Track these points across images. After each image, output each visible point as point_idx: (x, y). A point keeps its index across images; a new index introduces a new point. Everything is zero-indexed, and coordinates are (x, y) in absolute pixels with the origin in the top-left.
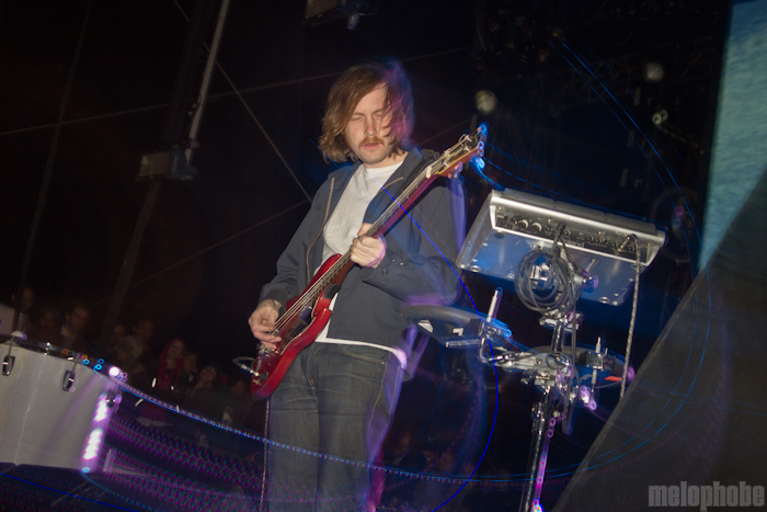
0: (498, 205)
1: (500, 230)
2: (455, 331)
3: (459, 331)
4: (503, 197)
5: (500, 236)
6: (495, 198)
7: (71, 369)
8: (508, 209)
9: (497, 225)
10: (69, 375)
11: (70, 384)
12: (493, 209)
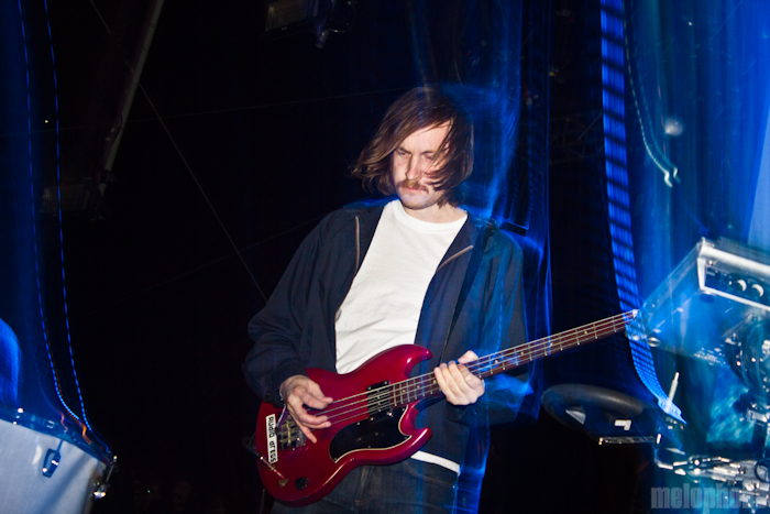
0: (708, 258)
1: (709, 291)
2: (618, 423)
3: (626, 424)
4: (718, 247)
5: (709, 299)
6: (706, 248)
7: (55, 448)
8: (721, 264)
9: (706, 285)
10: (52, 455)
11: (53, 468)
12: (701, 263)
